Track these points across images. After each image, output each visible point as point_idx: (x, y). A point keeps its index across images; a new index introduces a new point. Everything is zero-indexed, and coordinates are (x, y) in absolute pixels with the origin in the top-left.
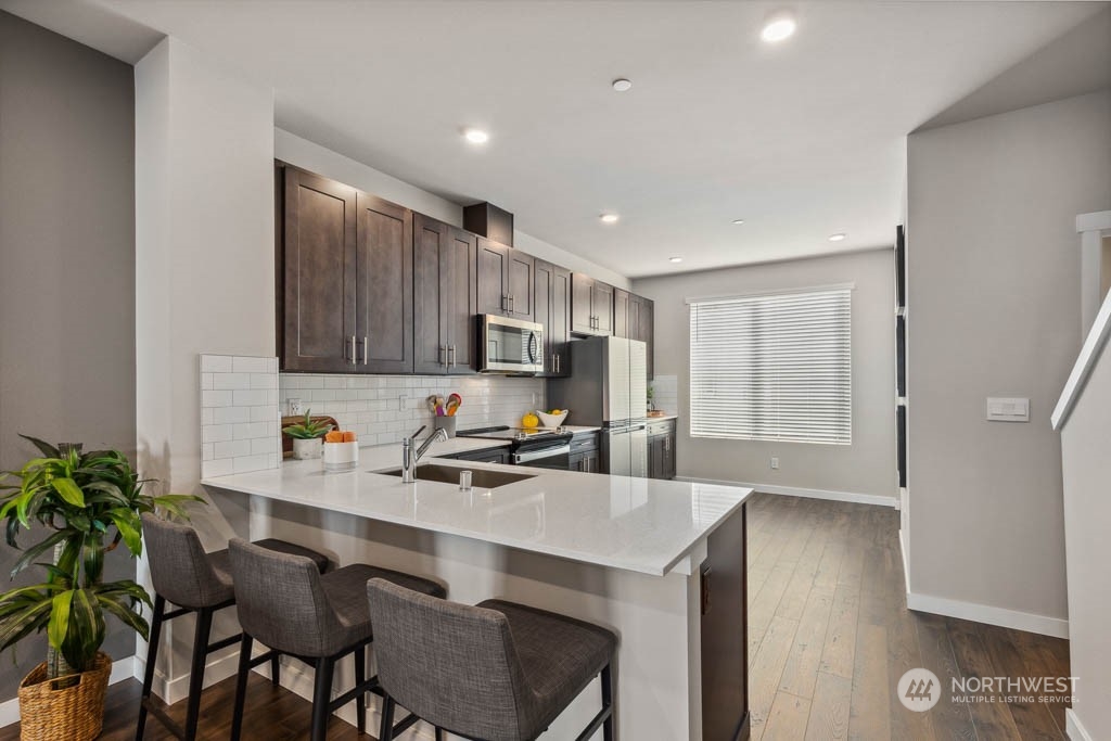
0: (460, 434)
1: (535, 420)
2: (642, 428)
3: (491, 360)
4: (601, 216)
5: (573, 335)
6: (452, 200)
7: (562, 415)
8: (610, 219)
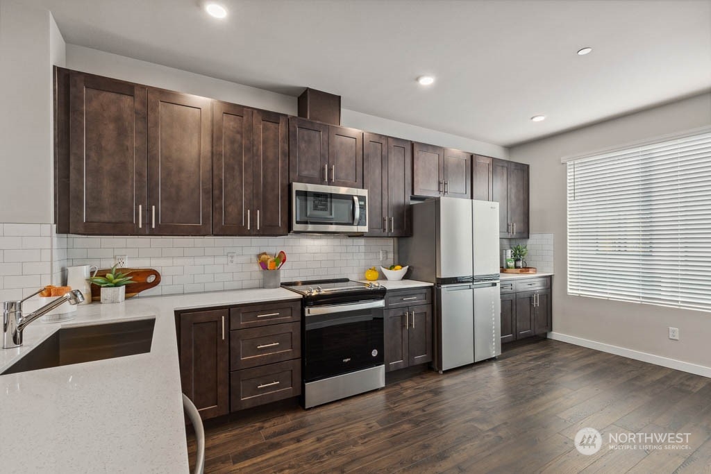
0: (286, 285)
1: (376, 275)
2: (494, 285)
3: (297, 223)
4: (417, 79)
5: (413, 198)
6: (284, 92)
7: (401, 271)
8: (427, 81)
